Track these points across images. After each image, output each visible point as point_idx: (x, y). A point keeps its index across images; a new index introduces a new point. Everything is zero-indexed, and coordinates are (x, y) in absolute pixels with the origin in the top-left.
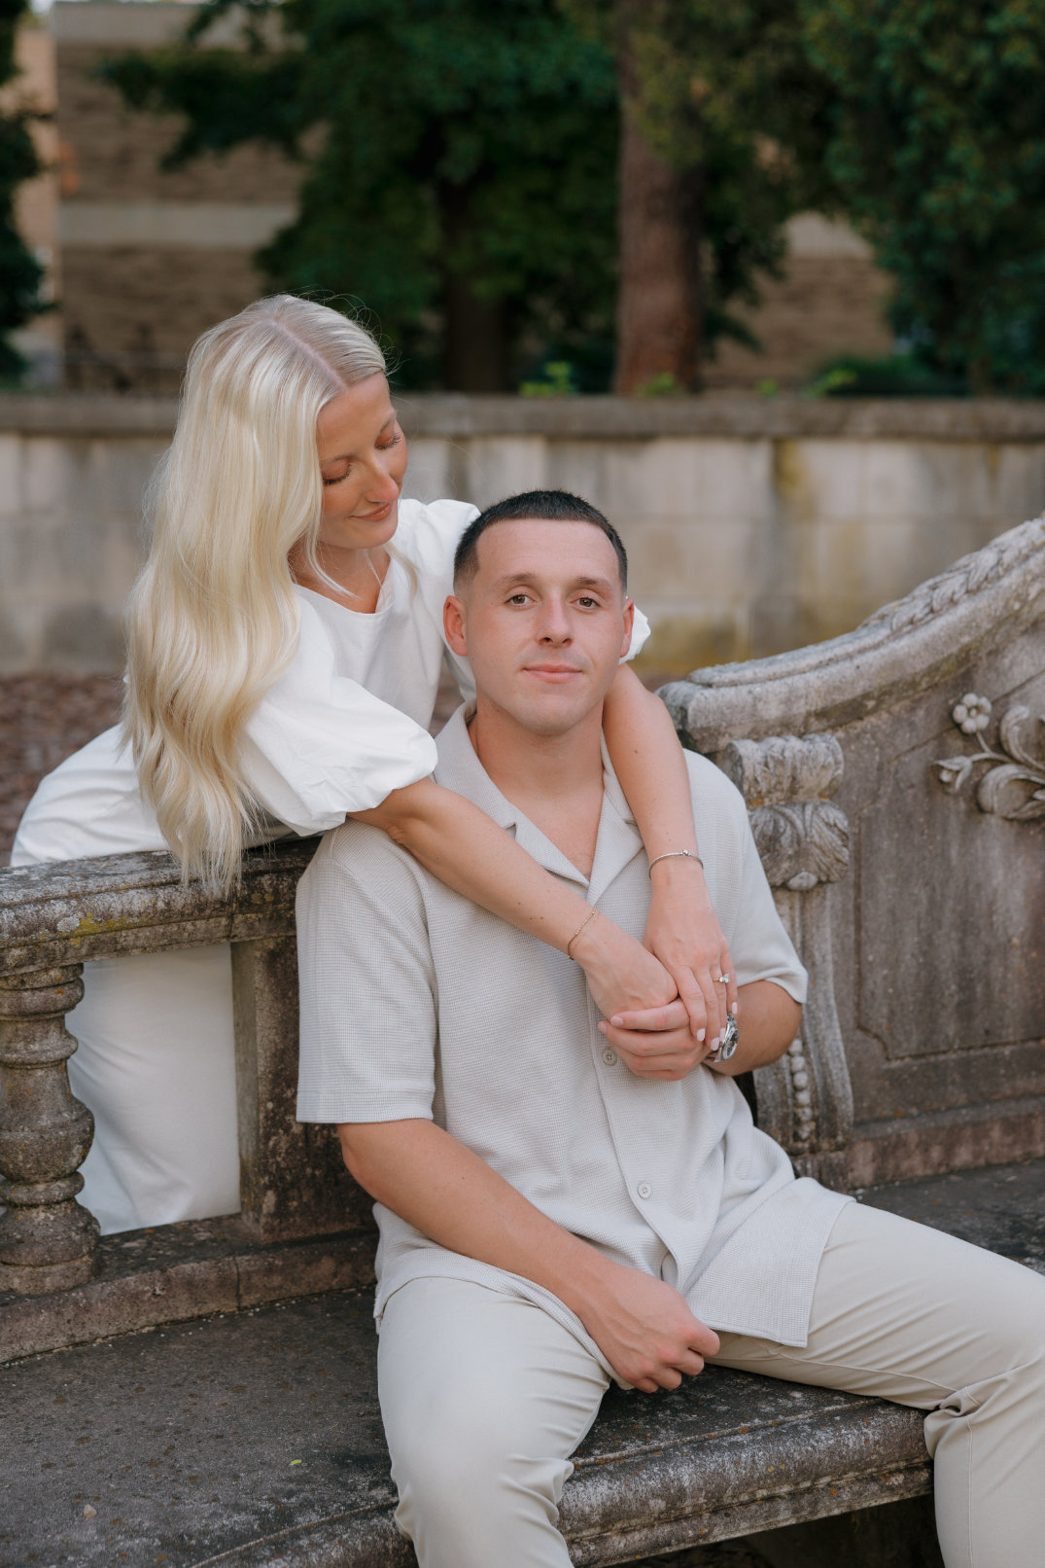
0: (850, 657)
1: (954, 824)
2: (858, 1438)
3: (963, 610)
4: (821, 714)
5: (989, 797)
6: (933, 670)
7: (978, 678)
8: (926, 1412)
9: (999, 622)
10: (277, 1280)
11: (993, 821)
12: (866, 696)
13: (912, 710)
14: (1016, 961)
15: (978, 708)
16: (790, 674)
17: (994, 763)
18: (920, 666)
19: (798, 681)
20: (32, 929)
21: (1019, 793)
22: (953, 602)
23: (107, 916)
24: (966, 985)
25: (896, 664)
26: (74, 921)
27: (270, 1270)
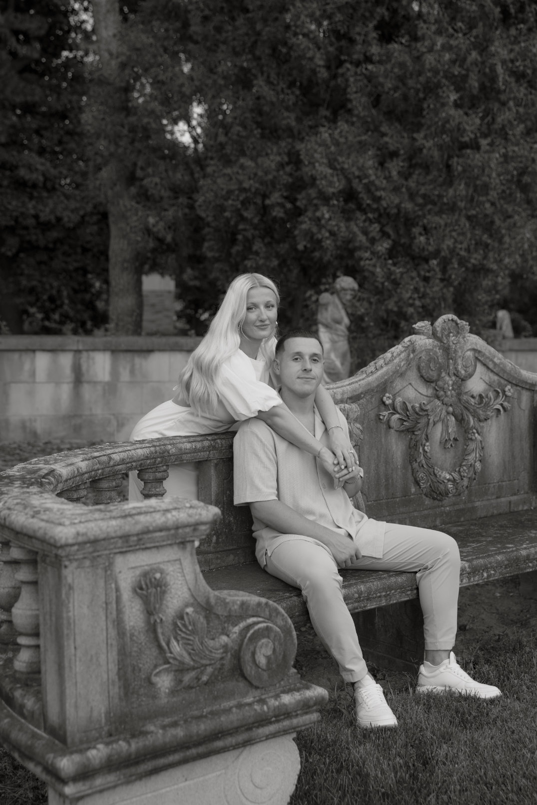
0: (357, 382)
1: (383, 431)
2: (400, 579)
3: (385, 369)
4: (350, 398)
5: (393, 424)
6: (378, 386)
7: (388, 389)
8: (416, 572)
9: (394, 373)
10: (219, 561)
11: (392, 431)
12: (362, 393)
13: (371, 398)
14: (399, 473)
15: (389, 397)
16: (342, 387)
17: (394, 414)
18: (375, 385)
19: (345, 388)
20: (164, 452)
21: (399, 423)
22: (382, 367)
23: (181, 449)
24: (387, 480)
25: (369, 384)
26: (174, 450)
27: (217, 558)
